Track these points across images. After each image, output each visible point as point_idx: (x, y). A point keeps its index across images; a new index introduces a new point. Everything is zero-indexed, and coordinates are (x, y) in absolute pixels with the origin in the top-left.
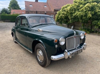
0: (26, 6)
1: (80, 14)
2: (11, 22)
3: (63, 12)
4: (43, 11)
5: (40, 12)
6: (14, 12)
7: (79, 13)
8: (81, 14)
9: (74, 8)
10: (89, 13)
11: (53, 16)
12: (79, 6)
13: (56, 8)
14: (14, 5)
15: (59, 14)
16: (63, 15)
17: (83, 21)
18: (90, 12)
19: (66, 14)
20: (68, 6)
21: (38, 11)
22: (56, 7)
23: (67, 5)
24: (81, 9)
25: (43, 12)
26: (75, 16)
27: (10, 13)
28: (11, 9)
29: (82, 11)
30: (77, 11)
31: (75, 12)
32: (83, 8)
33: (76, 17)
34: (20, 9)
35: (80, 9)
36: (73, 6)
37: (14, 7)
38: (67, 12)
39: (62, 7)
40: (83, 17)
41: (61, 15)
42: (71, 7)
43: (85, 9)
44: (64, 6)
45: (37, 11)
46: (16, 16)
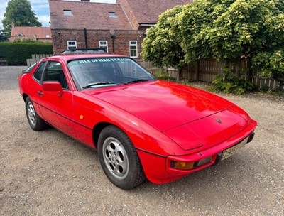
0: (51, 14)
1: (216, 35)
2: (9, 65)
3: (163, 30)
4: (104, 29)
5: (95, 33)
6: (20, 34)
7: (212, 31)
8: (219, 34)
9: (197, 17)
10: (242, 30)
11: (136, 45)
12: (212, 10)
13: (145, 20)
14: (21, 15)
15: (153, 37)
16: (165, 39)
17: (225, 57)
18: (245, 27)
19: (174, 37)
20: (177, 10)
21: (89, 30)
22: (145, 17)
23: (175, 8)
24: (219, 18)
25: (105, 33)
26: (200, 41)
27: (6, 38)
28: (10, 26)
29: (221, 24)
30: (204, 26)
31: (199, 30)
32: (223, 15)
33: (202, 46)
34: (39, 25)
35: (215, 19)
36: (193, 8)
37: (21, 20)
38: (176, 29)
39: (161, 16)
40: (223, 44)
41: (158, 38)
42: (186, 14)
43: (231, 18)
44: (167, 12)
45: (85, 30)
46: (24, 46)
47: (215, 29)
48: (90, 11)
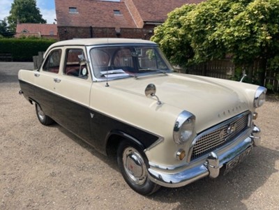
1: (233, 35)
2: (15, 61)
3: (172, 29)
4: (110, 26)
5: (100, 30)
6: (25, 31)
7: (228, 30)
8: (236, 34)
9: (212, 15)
10: (262, 30)
12: (229, 9)
13: (150, 18)
14: (26, 11)
15: (161, 36)
16: (174, 38)
17: (241, 58)
18: (264, 27)
19: (183, 36)
20: (187, 9)
21: (95, 28)
22: (149, 15)
23: (184, 6)
24: (236, 18)
25: (110, 31)
26: (214, 41)
27: (11, 34)
28: (16, 23)
29: (239, 23)
30: (219, 24)
31: (212, 30)
32: (241, 14)
33: (217, 47)
34: (44, 22)
35: (232, 18)
36: (208, 7)
37: (26, 17)
38: (188, 28)
39: (169, 15)
40: (240, 45)
41: (166, 38)
42: (200, 13)
43: (249, 18)
44: (176, 10)
45: (91, 27)
46: (29, 42)
47: (232, 29)
48: (95, 8)
